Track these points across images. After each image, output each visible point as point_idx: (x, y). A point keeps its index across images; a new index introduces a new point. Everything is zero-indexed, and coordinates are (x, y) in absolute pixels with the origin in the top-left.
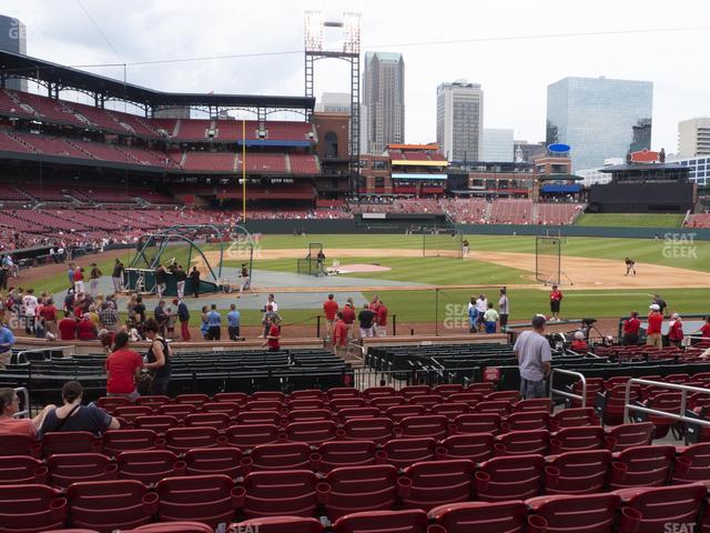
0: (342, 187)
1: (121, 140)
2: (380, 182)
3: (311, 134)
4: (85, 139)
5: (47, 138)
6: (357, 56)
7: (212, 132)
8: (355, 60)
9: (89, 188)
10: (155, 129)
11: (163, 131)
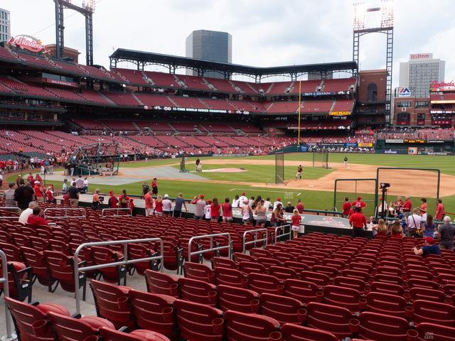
0: (379, 121)
1: (235, 97)
2: (420, 118)
3: (352, 86)
4: (214, 98)
5: (191, 98)
6: (392, 28)
7: (289, 89)
8: (390, 31)
9: (211, 124)
10: (257, 89)
11: (261, 90)
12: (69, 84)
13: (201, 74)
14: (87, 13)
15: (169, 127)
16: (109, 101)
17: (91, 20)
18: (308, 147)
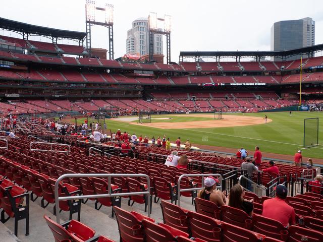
10: (280, 67)
11: (283, 67)
12: (149, 75)
13: (238, 60)
14: (168, 34)
15: (209, 95)
16: (171, 82)
17: (170, 37)
18: (308, 107)
